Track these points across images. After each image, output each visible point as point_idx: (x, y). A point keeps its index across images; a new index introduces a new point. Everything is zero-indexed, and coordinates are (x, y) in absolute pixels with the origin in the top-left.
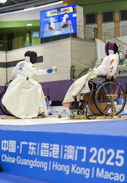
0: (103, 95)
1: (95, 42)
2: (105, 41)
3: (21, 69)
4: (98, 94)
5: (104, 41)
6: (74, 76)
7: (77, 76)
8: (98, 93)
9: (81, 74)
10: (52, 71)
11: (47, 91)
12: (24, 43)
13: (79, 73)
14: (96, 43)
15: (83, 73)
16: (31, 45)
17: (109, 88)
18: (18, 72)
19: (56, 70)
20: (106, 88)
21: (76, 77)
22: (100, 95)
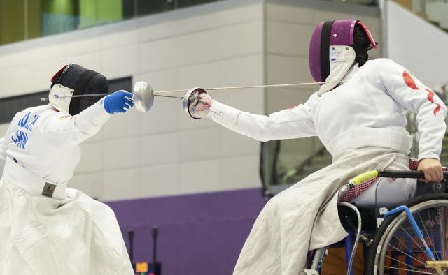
0: (408, 260)
1: (378, 14)
2: (424, 8)
3: (21, 139)
4: (386, 258)
5: (419, 9)
6: (279, 172)
7: (291, 173)
8: (387, 253)
9: (308, 162)
10: (132, 104)
11: (151, 239)
12: (45, 15)
13: (302, 158)
14: (383, 17)
15: (320, 159)
16: (75, 25)
17: (437, 227)
18: (9, 152)
19: (149, 99)
20: (421, 227)
21: (285, 178)
22: (393, 263)
